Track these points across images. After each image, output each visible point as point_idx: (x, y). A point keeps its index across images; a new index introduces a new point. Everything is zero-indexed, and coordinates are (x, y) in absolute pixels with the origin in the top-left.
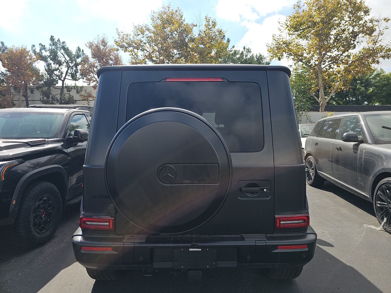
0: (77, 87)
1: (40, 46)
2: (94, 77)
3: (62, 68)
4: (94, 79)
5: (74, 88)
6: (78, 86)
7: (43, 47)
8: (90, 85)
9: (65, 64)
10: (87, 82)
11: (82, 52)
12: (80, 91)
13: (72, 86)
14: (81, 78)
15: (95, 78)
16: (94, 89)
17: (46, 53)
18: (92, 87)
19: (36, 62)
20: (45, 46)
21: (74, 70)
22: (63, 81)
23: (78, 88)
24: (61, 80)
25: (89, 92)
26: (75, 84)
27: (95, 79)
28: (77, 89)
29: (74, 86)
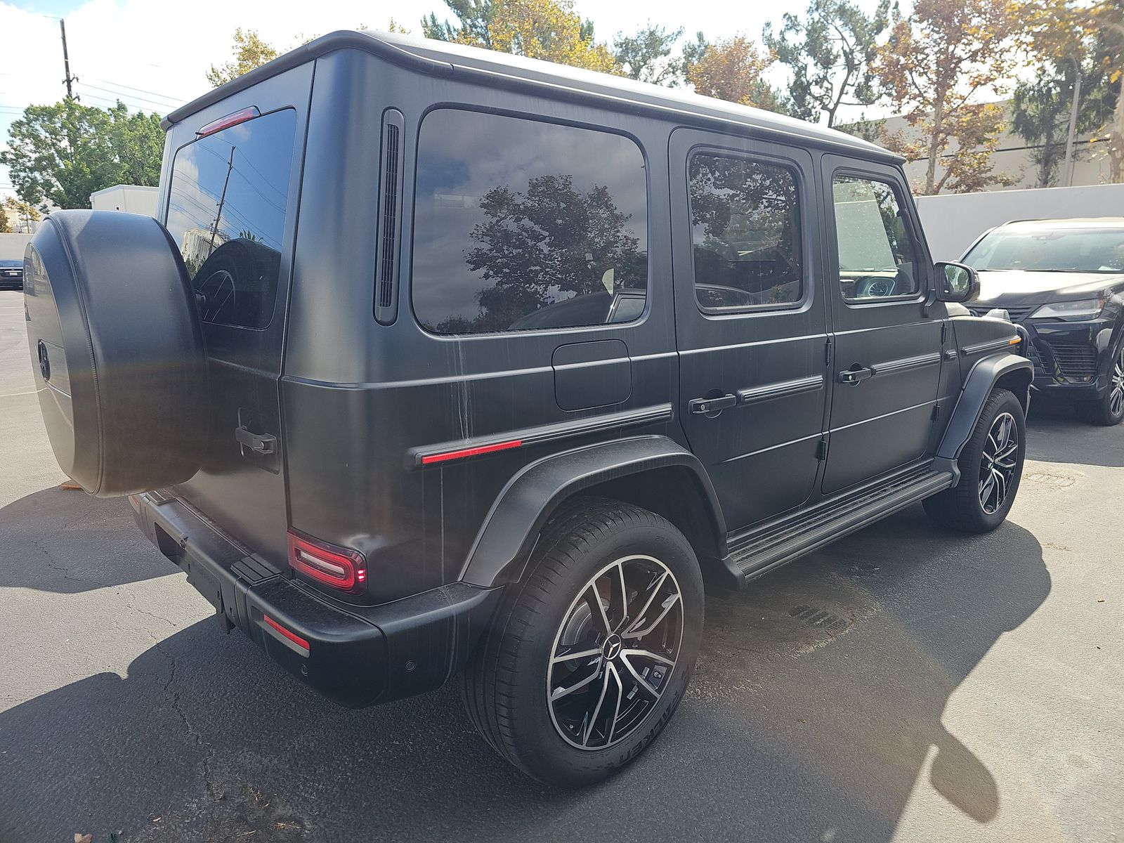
0: (867, 123)
1: (785, 20)
2: (914, 83)
3: (835, 73)
4: (913, 92)
5: (859, 130)
6: (870, 120)
7: (792, 23)
8: (899, 111)
9: (842, 60)
10: (892, 105)
11: (895, 10)
12: (874, 137)
13: (855, 122)
14: (884, 95)
15: (916, 87)
16: (910, 125)
17: (796, 39)
18: (905, 117)
19: (766, 70)
20: (796, 17)
21: (861, 73)
22: (832, 112)
23: (869, 125)
24: (828, 110)
25: (894, 137)
26: (863, 114)
27: (917, 92)
28: (867, 130)
29: (858, 123)
